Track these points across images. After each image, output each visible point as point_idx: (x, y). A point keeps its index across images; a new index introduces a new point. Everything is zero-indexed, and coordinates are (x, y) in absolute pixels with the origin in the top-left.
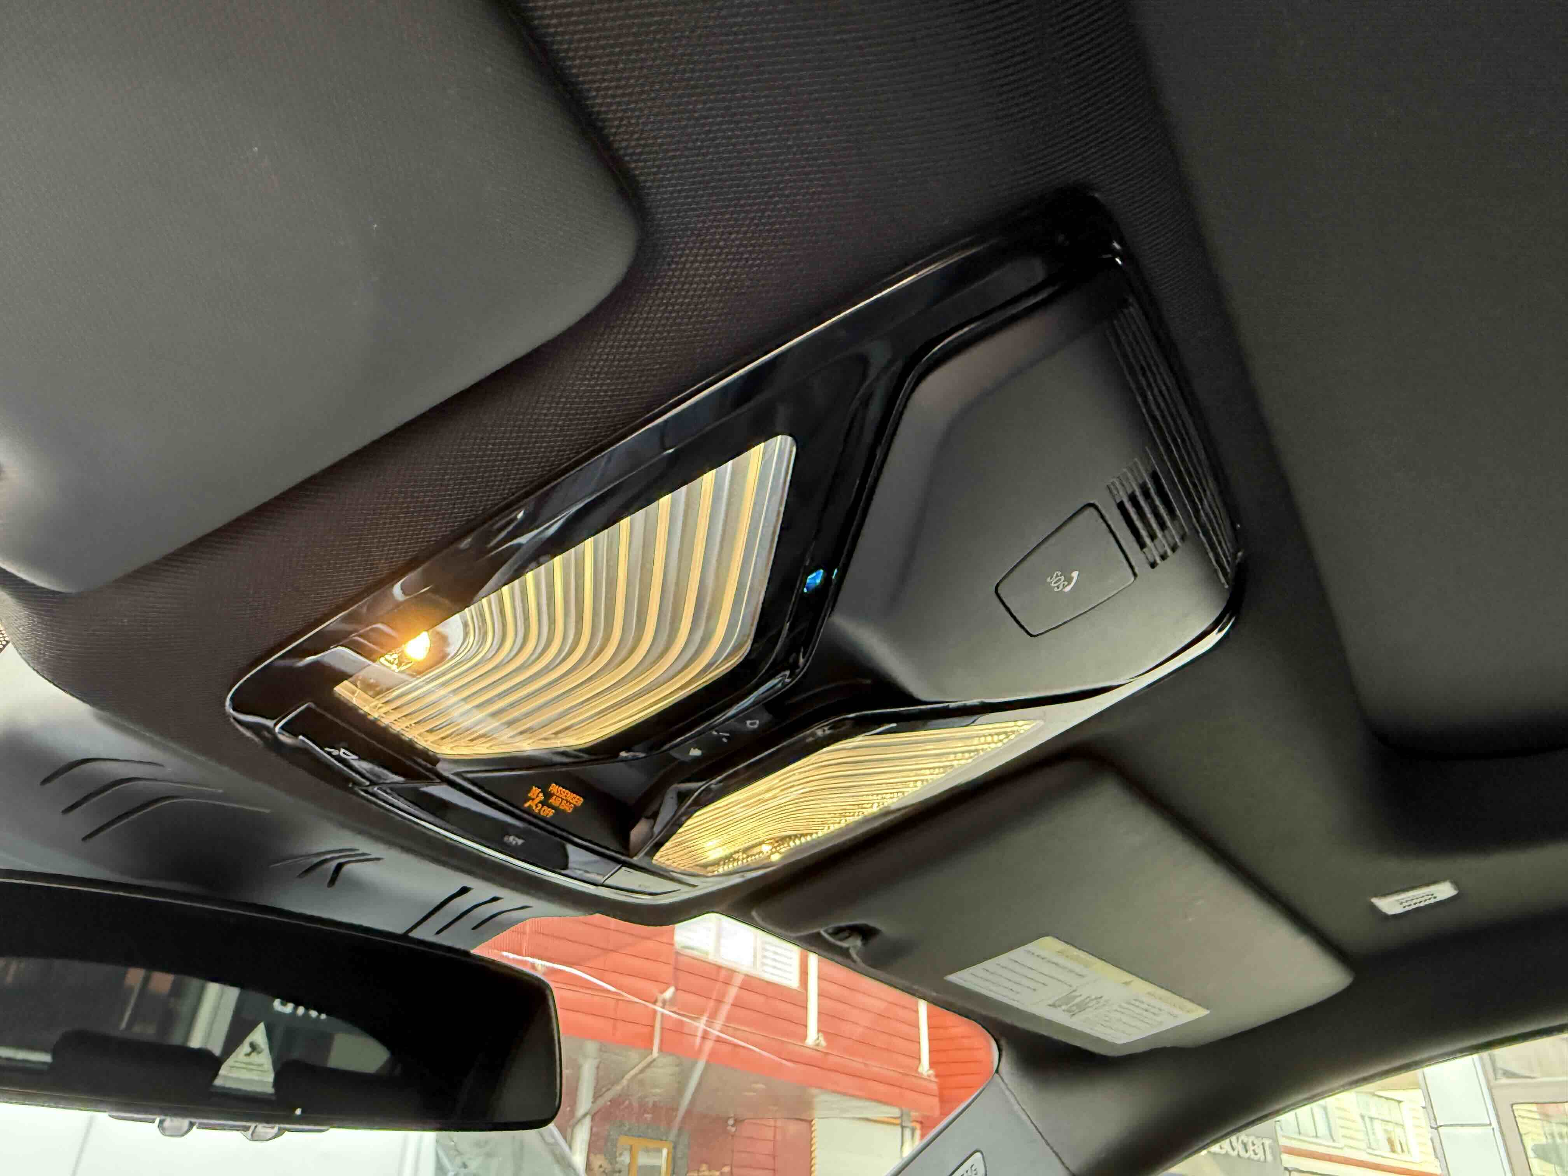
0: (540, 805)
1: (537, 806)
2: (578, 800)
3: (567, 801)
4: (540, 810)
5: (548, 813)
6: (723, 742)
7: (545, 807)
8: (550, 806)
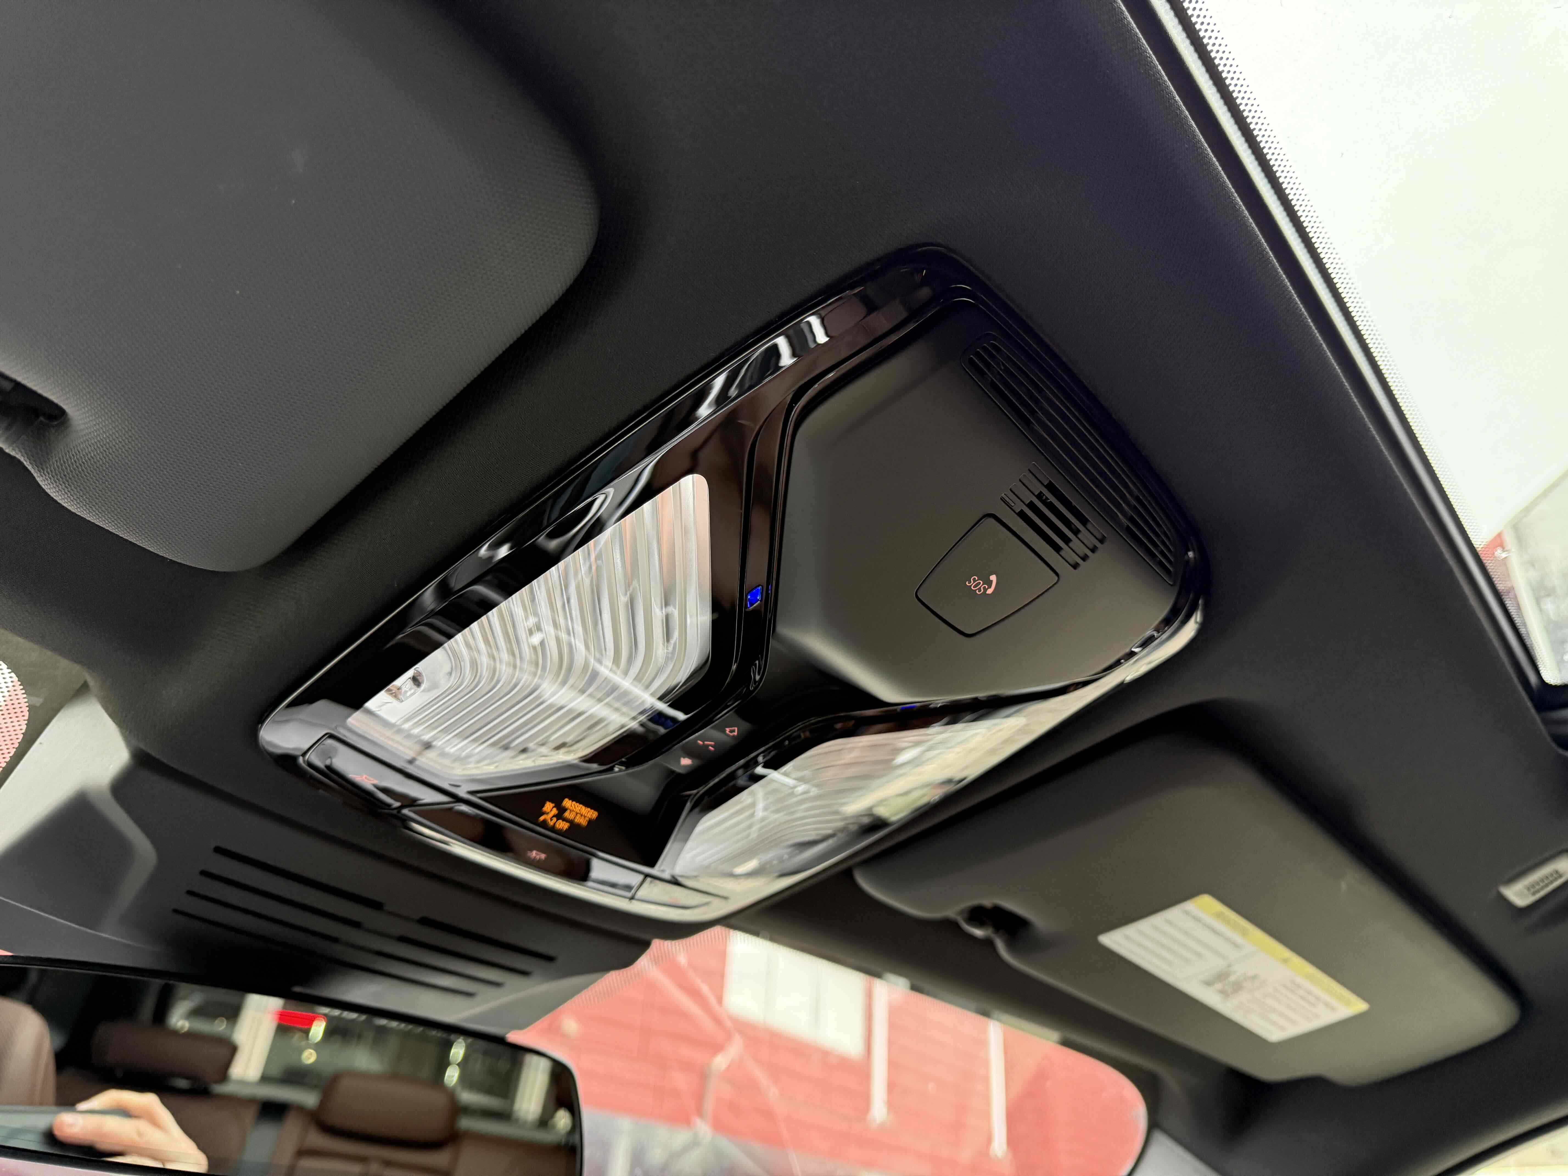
0: (555, 819)
1: (551, 820)
2: (592, 814)
3: (582, 815)
4: (555, 824)
5: (562, 825)
6: (710, 751)
7: (560, 821)
8: (565, 820)
